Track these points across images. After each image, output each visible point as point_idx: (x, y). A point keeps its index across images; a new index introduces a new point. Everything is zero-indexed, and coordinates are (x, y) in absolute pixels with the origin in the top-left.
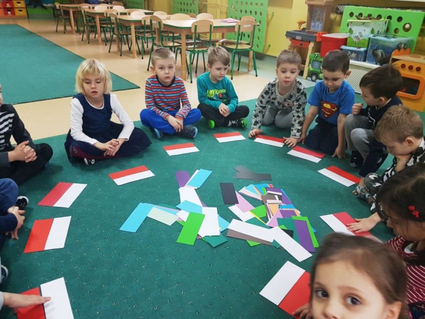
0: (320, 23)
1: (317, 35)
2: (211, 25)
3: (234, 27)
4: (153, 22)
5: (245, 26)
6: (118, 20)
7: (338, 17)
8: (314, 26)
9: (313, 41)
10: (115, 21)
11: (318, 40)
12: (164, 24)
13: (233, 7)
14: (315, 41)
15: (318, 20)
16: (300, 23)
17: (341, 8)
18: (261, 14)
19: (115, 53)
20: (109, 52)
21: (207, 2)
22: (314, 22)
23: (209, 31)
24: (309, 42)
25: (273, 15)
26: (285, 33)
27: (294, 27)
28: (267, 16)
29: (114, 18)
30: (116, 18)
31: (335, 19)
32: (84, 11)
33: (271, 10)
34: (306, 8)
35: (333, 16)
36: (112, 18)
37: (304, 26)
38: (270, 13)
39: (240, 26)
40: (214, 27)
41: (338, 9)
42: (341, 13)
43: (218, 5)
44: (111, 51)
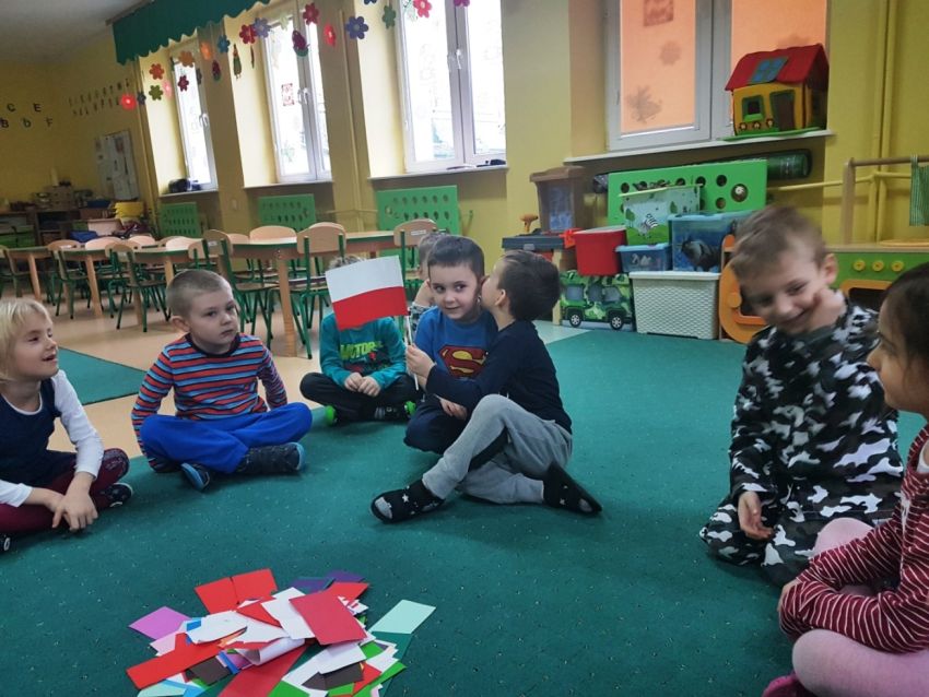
0: (568, 215)
1: (565, 236)
2: (341, 237)
3: (392, 237)
4: (209, 244)
5: (414, 233)
6: (134, 257)
7: (600, 199)
8: (557, 222)
9: (557, 248)
10: (127, 260)
11: (567, 245)
12: (235, 246)
13: (388, 210)
14: (563, 248)
15: (562, 209)
16: (528, 220)
17: (601, 179)
18: (447, 215)
19: (131, 328)
20: (118, 327)
21: (334, 209)
22: (554, 215)
23: (337, 248)
24: (552, 251)
25: (471, 217)
26: (501, 243)
27: (517, 229)
28: (460, 218)
29: (125, 254)
30: (129, 254)
31: (595, 202)
32: (60, 252)
33: (465, 207)
34: (534, 188)
35: (589, 199)
36: (120, 254)
37: (535, 225)
38: (466, 212)
39: (403, 233)
40: (348, 240)
41: (596, 183)
42: (605, 190)
43: (358, 212)
44: (121, 326)
